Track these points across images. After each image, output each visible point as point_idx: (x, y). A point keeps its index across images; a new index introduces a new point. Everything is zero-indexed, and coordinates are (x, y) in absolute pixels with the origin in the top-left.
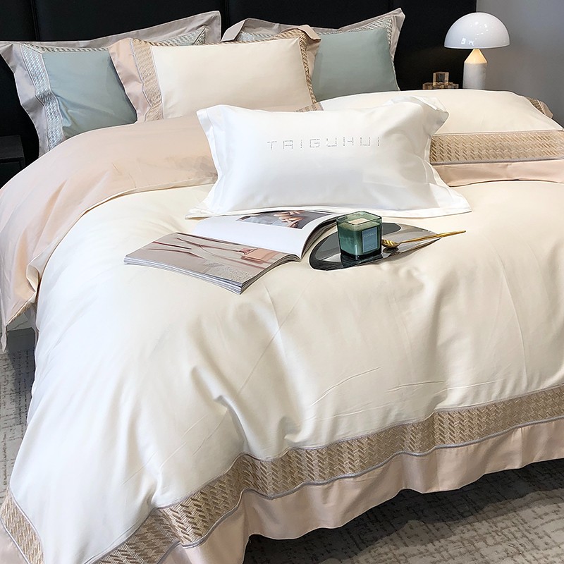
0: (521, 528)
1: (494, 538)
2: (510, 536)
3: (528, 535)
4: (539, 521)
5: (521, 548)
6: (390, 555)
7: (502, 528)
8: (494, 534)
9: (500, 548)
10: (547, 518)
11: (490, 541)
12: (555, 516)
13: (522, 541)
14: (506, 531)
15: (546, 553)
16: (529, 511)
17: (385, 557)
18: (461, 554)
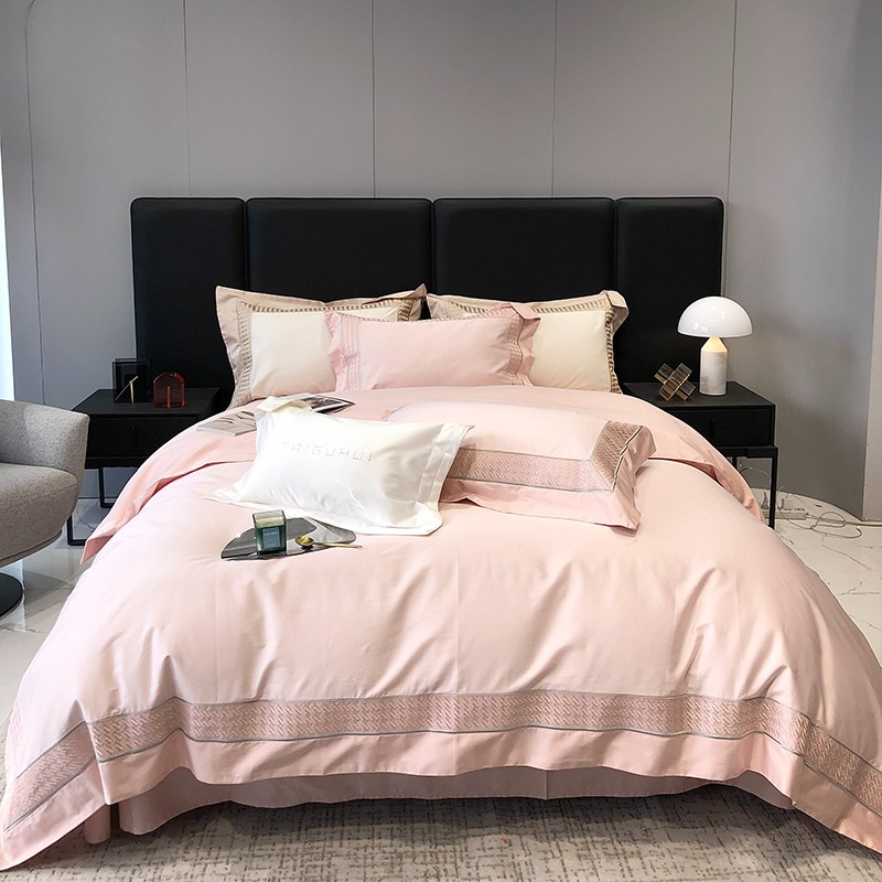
0: (458, 854)
1: (425, 857)
3: (458, 861)
5: (443, 873)
6: (320, 850)
7: (440, 851)
9: (423, 868)
10: (489, 852)
13: (449, 867)
14: (440, 855)
17: (315, 850)
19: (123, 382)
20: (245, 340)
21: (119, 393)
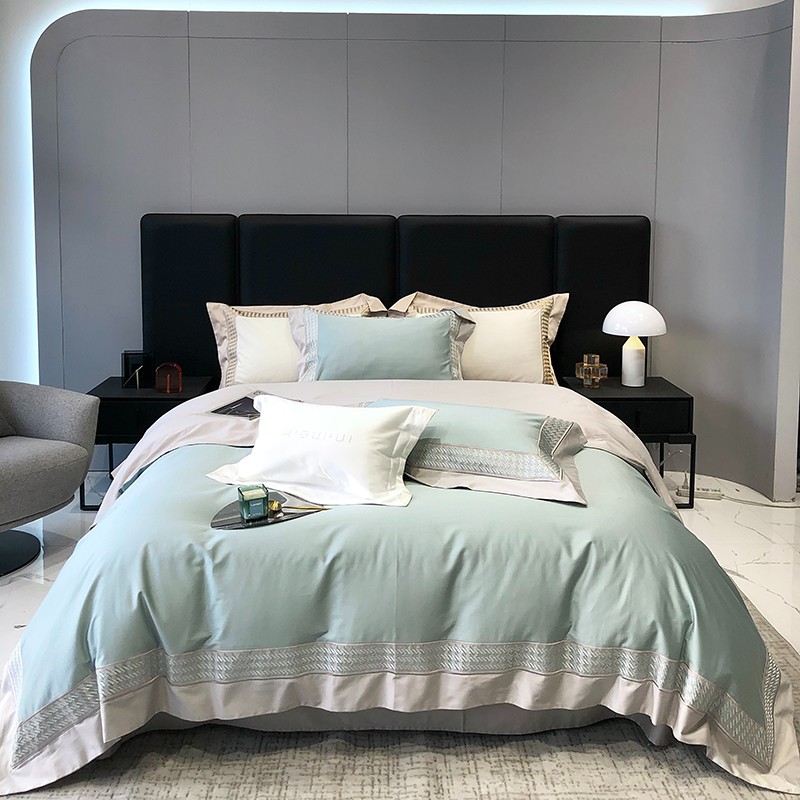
2: (376, 771)
4: (410, 766)
8: (366, 768)
11: (358, 771)
12: (425, 765)
15: (391, 789)
16: (408, 759)
18: (327, 774)
19: (130, 371)
21: (127, 380)
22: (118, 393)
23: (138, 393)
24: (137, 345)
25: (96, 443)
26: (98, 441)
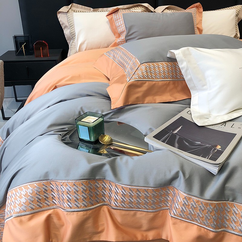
19: (19, 46)
20: (72, 26)
21: (18, 52)
22: (14, 58)
23: (25, 58)
24: (20, 32)
25: (5, 86)
26: (6, 85)
